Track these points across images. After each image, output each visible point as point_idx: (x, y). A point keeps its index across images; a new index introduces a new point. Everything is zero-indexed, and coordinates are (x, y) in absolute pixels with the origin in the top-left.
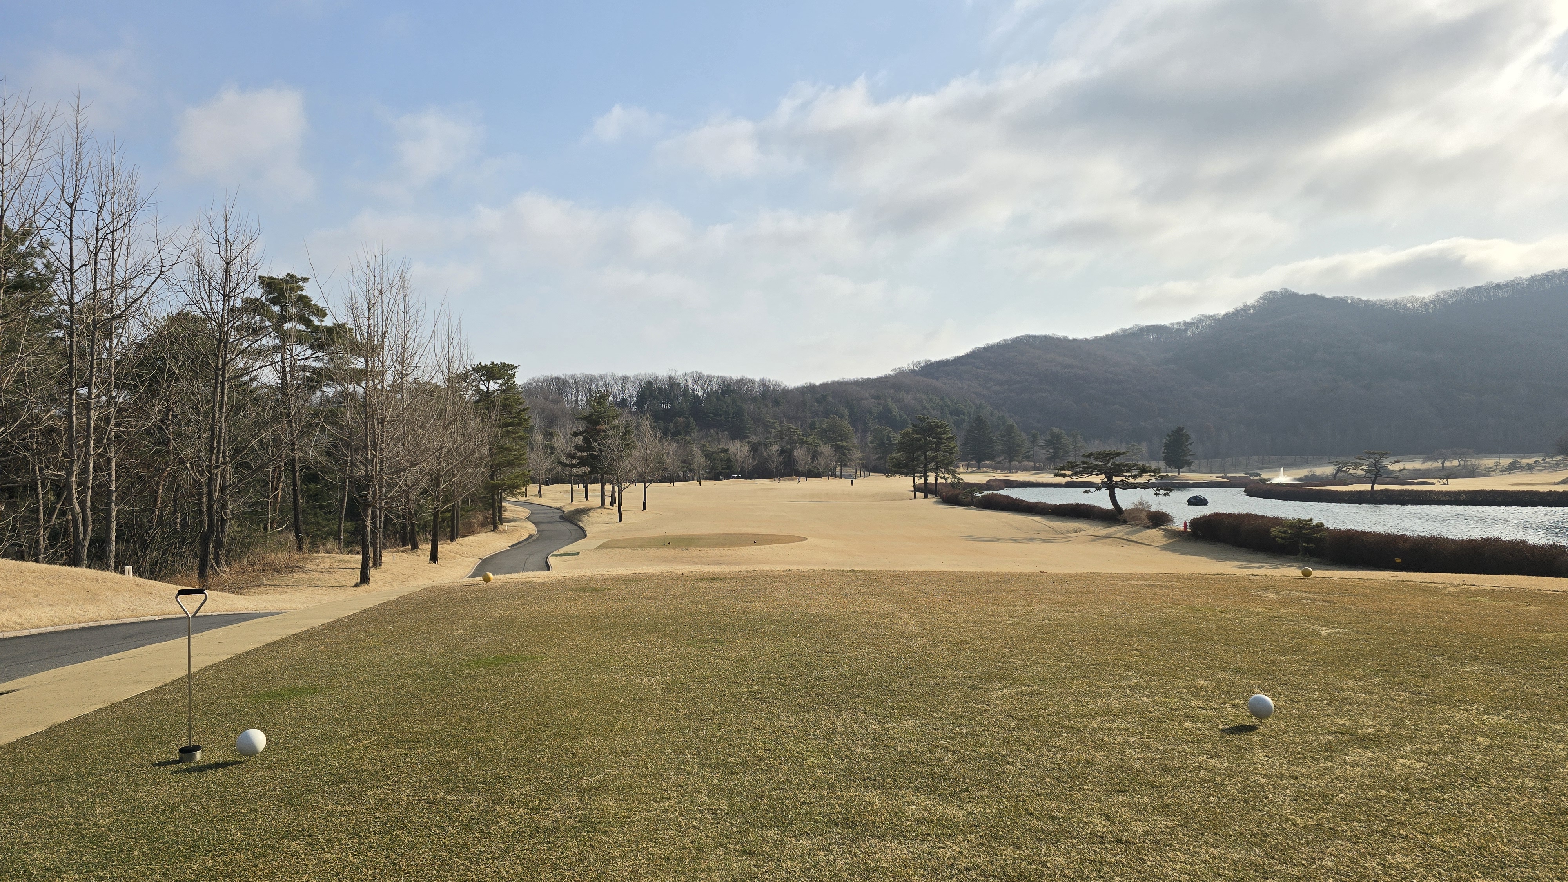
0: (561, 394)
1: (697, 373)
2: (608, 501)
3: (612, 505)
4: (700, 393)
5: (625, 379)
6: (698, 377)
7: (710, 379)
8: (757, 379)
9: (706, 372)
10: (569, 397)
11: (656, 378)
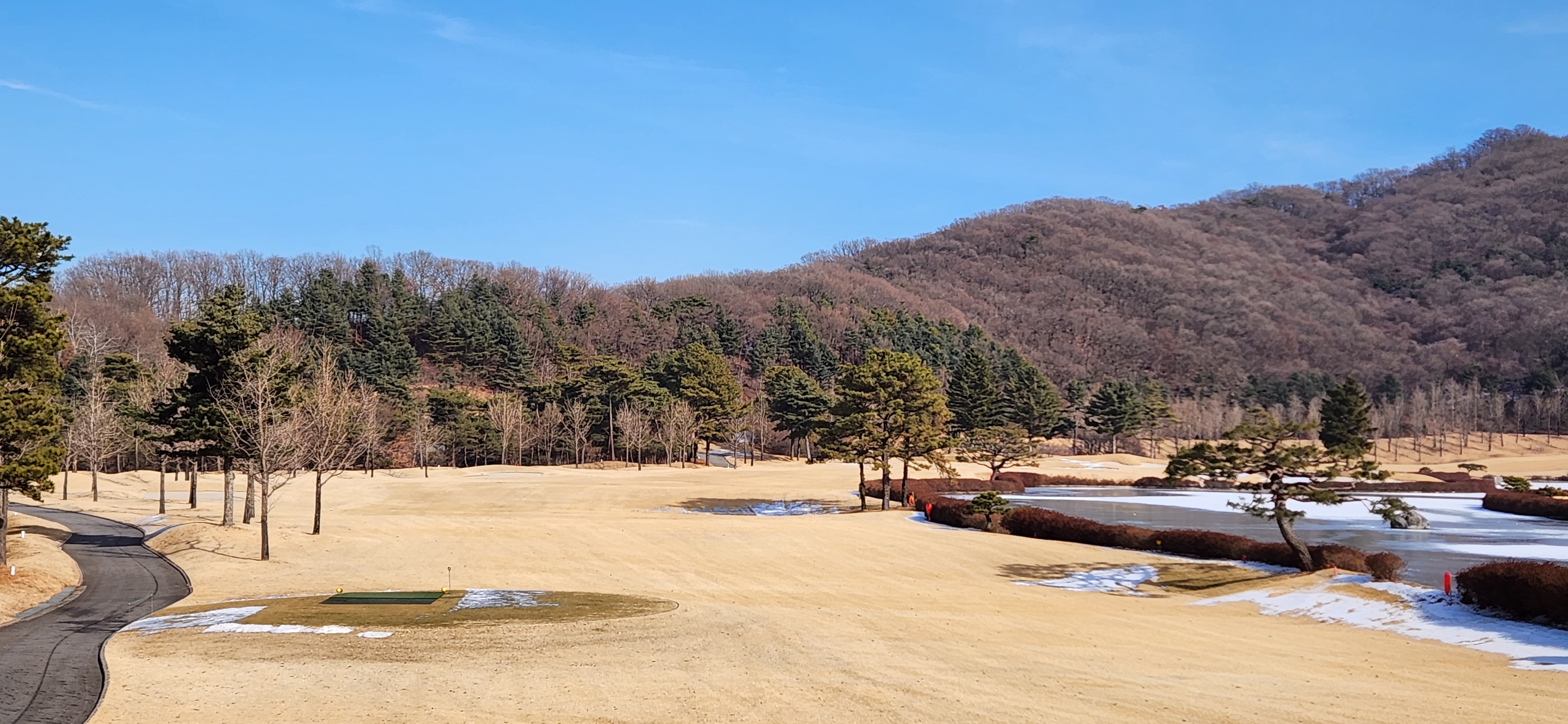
0: (145, 289)
1: (422, 253)
2: (239, 510)
3: (246, 521)
4: (428, 293)
5: (276, 264)
6: (422, 261)
7: (446, 267)
8: (541, 269)
9: (439, 253)
10: (162, 294)
11: (339, 262)
